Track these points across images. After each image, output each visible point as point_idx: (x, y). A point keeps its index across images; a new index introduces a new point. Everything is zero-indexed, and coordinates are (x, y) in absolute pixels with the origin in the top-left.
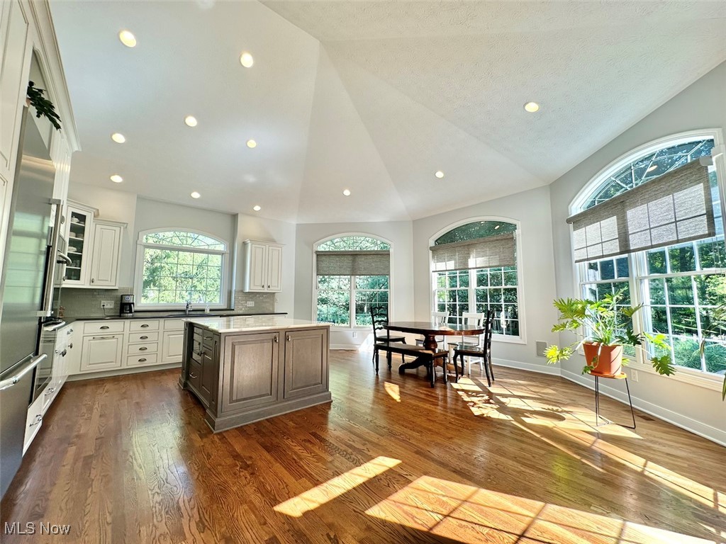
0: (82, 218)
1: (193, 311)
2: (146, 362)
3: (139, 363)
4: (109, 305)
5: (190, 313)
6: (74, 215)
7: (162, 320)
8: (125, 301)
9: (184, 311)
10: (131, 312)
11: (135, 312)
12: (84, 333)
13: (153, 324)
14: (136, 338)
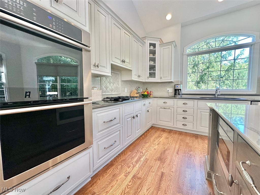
0: (154, 45)
1: (221, 95)
2: (186, 126)
3: (183, 126)
4: (171, 90)
5: (219, 97)
6: (151, 45)
7: (196, 101)
8: (176, 88)
9: (214, 95)
10: (179, 95)
11: (182, 94)
12: (157, 105)
13: (190, 103)
14: (180, 111)
